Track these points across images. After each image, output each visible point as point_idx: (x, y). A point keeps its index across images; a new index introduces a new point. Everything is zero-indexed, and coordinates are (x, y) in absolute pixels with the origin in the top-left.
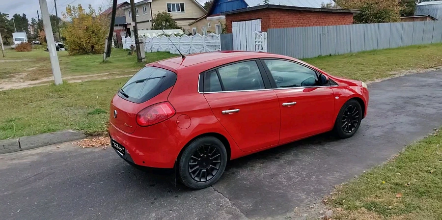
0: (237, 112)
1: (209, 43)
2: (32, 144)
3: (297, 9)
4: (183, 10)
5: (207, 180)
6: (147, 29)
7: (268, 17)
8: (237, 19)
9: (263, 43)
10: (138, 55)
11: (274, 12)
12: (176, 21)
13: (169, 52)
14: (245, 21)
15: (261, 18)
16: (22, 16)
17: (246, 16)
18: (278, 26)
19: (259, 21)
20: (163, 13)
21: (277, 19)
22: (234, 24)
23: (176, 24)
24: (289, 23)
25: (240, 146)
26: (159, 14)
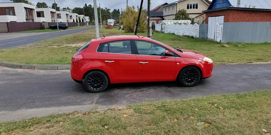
0: (113, 62)
1: (195, 29)
2: (62, 68)
3: (251, 10)
4: (197, 8)
5: (97, 90)
6: (171, 20)
7: (228, 15)
8: (211, 15)
9: (220, 32)
10: (148, 34)
11: (233, 11)
12: (189, 15)
13: (174, 34)
14: (216, 16)
15: (224, 15)
16: (117, 10)
17: (217, 13)
18: (234, 20)
19: (223, 17)
20: (182, 10)
21: (234, 16)
22: (210, 18)
23: (189, 17)
24: (244, 19)
25: (115, 78)
26: (179, 10)
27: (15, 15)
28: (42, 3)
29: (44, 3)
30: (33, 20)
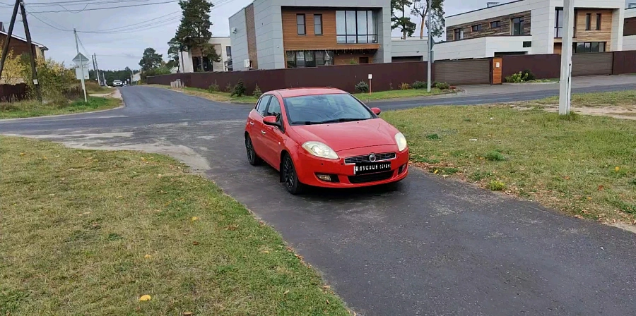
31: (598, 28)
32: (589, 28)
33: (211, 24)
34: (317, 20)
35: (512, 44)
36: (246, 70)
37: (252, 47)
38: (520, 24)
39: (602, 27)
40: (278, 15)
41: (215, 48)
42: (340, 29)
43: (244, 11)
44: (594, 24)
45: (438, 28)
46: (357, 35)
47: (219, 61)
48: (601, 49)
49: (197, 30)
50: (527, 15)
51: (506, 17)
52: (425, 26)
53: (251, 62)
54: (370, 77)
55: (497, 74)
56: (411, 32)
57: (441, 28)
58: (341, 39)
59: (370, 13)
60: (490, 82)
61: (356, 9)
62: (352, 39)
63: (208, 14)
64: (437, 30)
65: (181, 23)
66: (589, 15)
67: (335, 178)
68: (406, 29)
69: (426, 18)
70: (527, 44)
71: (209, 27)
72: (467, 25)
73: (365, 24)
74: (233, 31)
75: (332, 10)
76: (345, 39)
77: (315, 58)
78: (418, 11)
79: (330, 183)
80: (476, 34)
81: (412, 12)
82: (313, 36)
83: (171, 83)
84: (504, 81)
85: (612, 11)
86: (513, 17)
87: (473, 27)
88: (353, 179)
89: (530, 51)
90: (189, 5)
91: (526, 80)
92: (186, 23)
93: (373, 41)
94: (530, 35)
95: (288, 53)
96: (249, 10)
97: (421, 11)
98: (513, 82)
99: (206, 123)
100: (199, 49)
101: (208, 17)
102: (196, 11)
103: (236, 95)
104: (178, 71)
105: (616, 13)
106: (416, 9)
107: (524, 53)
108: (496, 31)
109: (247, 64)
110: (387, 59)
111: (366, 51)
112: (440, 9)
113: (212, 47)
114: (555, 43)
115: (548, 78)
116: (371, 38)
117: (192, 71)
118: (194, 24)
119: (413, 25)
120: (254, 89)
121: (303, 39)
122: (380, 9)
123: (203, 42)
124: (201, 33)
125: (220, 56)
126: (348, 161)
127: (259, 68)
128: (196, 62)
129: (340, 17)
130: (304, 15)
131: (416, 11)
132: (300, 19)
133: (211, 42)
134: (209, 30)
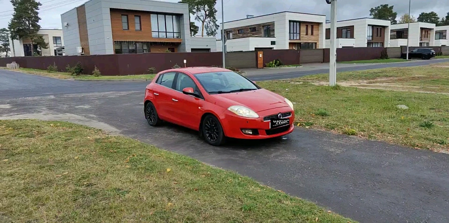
27: (353, 38)
28: (428, 13)
29: (432, 13)
30: (383, 44)
31: (312, 34)
32: (307, 34)
33: (40, 19)
34: (137, 20)
35: (264, 42)
36: (79, 55)
37: (84, 37)
38: (268, 30)
39: (314, 34)
40: (107, 15)
41: (44, 37)
42: (154, 27)
43: (76, 10)
44: (310, 31)
45: (214, 30)
46: (166, 32)
47: (47, 48)
48: (314, 48)
49: (27, 23)
50: (273, 24)
51: (259, 25)
52: (204, 28)
53: (83, 49)
54: (185, 61)
55: (260, 61)
56: (196, 32)
57: (215, 30)
58: (154, 35)
59: (174, 17)
60: (257, 67)
61: (165, 14)
62: (163, 35)
63: (37, 11)
64: (213, 32)
65: (13, 17)
66: (307, 26)
67: (255, 132)
68: (192, 30)
69: (205, 23)
70: (273, 43)
71: (38, 22)
72: (234, 29)
73: (171, 25)
74: (65, 24)
75: (149, 13)
76: (158, 35)
77: (136, 47)
78: (200, 18)
79: (251, 136)
80: (241, 35)
81: (196, 18)
82: (133, 32)
83: (8, 65)
84: (265, 66)
85: (319, 24)
86: (264, 25)
87: (238, 30)
88: (268, 132)
89: (275, 47)
90: (20, 4)
91: (278, 66)
92: (18, 17)
93: (177, 37)
94: (274, 37)
95: (115, 43)
96: (81, 10)
97: (202, 18)
98: (270, 67)
99: (71, 96)
100: (29, 38)
101: (37, 13)
102: (27, 9)
103: (75, 74)
104: (6, 55)
105: (320, 25)
106: (198, 17)
107: (271, 48)
108: (253, 34)
109: (79, 50)
110: (188, 50)
111: (173, 44)
112: (214, 18)
113: (41, 37)
114: (289, 43)
115: (291, 65)
116: (176, 35)
117: (23, 55)
118: (25, 18)
119: (197, 28)
120: (94, 70)
121: (127, 33)
122: (182, 15)
123: (33, 32)
124: (31, 26)
125: (48, 44)
126: (265, 119)
127: (92, 53)
128: (27, 49)
129: (153, 18)
130: (127, 15)
131: (198, 18)
132: (124, 18)
133: (40, 33)
134: (38, 24)
